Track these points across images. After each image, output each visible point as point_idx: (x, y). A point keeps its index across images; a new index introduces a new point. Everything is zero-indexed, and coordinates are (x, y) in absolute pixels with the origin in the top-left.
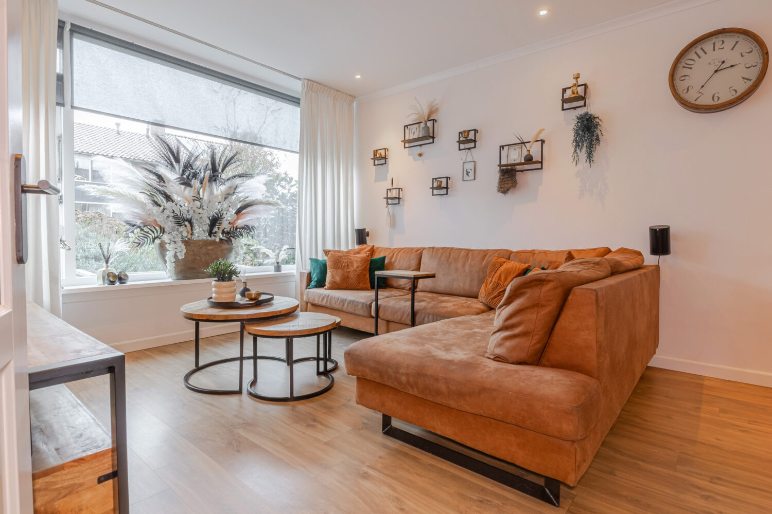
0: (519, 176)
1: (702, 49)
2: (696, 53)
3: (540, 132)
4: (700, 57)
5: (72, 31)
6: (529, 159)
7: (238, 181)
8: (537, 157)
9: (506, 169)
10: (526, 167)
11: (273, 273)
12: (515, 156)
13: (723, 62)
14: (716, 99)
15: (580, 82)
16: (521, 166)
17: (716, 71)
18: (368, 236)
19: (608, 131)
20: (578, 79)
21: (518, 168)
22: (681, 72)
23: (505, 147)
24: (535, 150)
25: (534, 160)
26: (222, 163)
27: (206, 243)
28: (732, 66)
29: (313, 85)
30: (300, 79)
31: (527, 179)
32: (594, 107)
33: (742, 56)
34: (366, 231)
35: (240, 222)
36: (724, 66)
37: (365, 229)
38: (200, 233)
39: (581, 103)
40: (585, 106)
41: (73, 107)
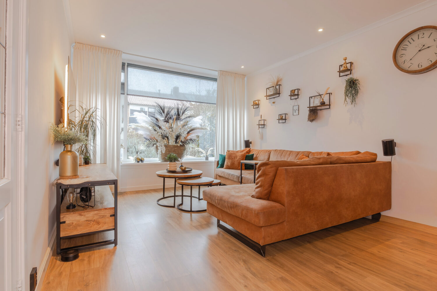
0: (319, 112)
1: (412, 39)
2: (408, 41)
3: (328, 89)
4: (411, 43)
5: (128, 66)
6: (323, 104)
7: (188, 119)
8: (327, 102)
9: (312, 109)
10: (323, 107)
11: (205, 160)
12: (317, 102)
13: (424, 46)
14: (420, 66)
15: (347, 61)
16: (320, 107)
17: (420, 51)
18: (251, 144)
19: (363, 87)
20: (346, 60)
21: (318, 108)
22: (400, 52)
23: (313, 97)
24: (326, 99)
25: (326, 104)
26: (182, 112)
27: (174, 146)
28: (428, 47)
29: (223, 73)
30: (217, 71)
31: (324, 114)
32: (355, 75)
33: (435, 41)
34: (250, 141)
35: (189, 138)
36: (424, 48)
37: (249, 140)
38: (172, 142)
39: (349, 73)
40: (351, 74)
41: (127, 94)
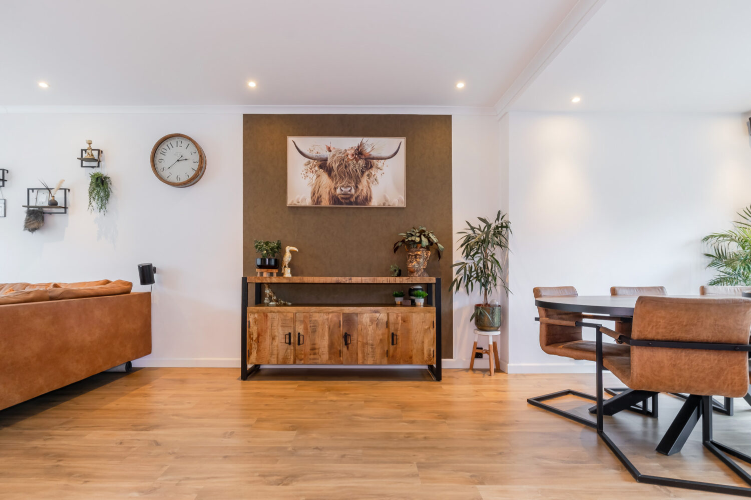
0: (47, 217)
1: (170, 143)
2: (167, 145)
3: (62, 181)
4: (169, 149)
6: (54, 204)
8: (61, 203)
9: (33, 210)
10: (54, 210)
12: (42, 200)
13: (182, 156)
14: (178, 179)
15: (93, 147)
16: (49, 209)
17: (178, 161)
20: (91, 145)
21: (45, 209)
22: (159, 156)
23: (34, 190)
24: (59, 197)
25: (58, 205)
28: (186, 159)
31: (56, 220)
32: (105, 170)
33: (191, 154)
36: (181, 159)
39: (95, 164)
40: (98, 166)
